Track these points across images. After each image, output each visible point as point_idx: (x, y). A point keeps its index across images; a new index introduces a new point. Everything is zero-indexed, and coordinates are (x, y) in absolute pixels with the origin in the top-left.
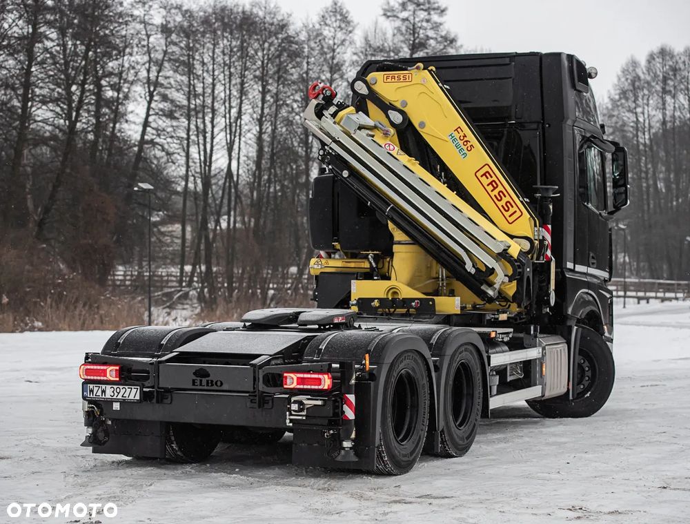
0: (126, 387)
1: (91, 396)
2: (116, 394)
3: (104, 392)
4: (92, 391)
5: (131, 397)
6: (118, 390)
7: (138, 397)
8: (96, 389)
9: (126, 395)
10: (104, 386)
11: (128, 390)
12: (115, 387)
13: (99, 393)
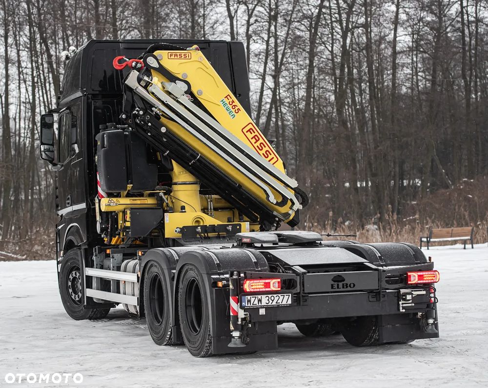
0: (280, 295)
1: (249, 305)
2: (271, 301)
3: (260, 301)
4: (249, 301)
5: (284, 303)
6: (273, 299)
7: (290, 302)
8: (253, 300)
9: (280, 301)
10: (259, 297)
11: (281, 298)
12: (270, 296)
13: (256, 302)
